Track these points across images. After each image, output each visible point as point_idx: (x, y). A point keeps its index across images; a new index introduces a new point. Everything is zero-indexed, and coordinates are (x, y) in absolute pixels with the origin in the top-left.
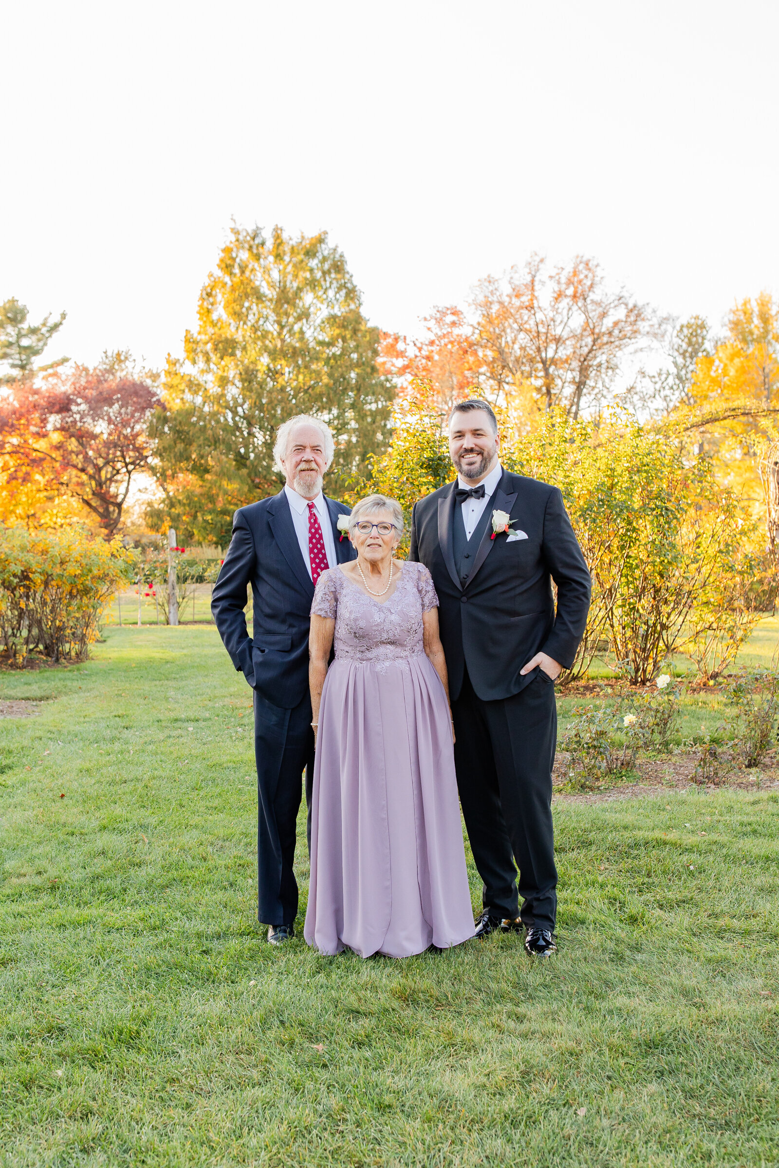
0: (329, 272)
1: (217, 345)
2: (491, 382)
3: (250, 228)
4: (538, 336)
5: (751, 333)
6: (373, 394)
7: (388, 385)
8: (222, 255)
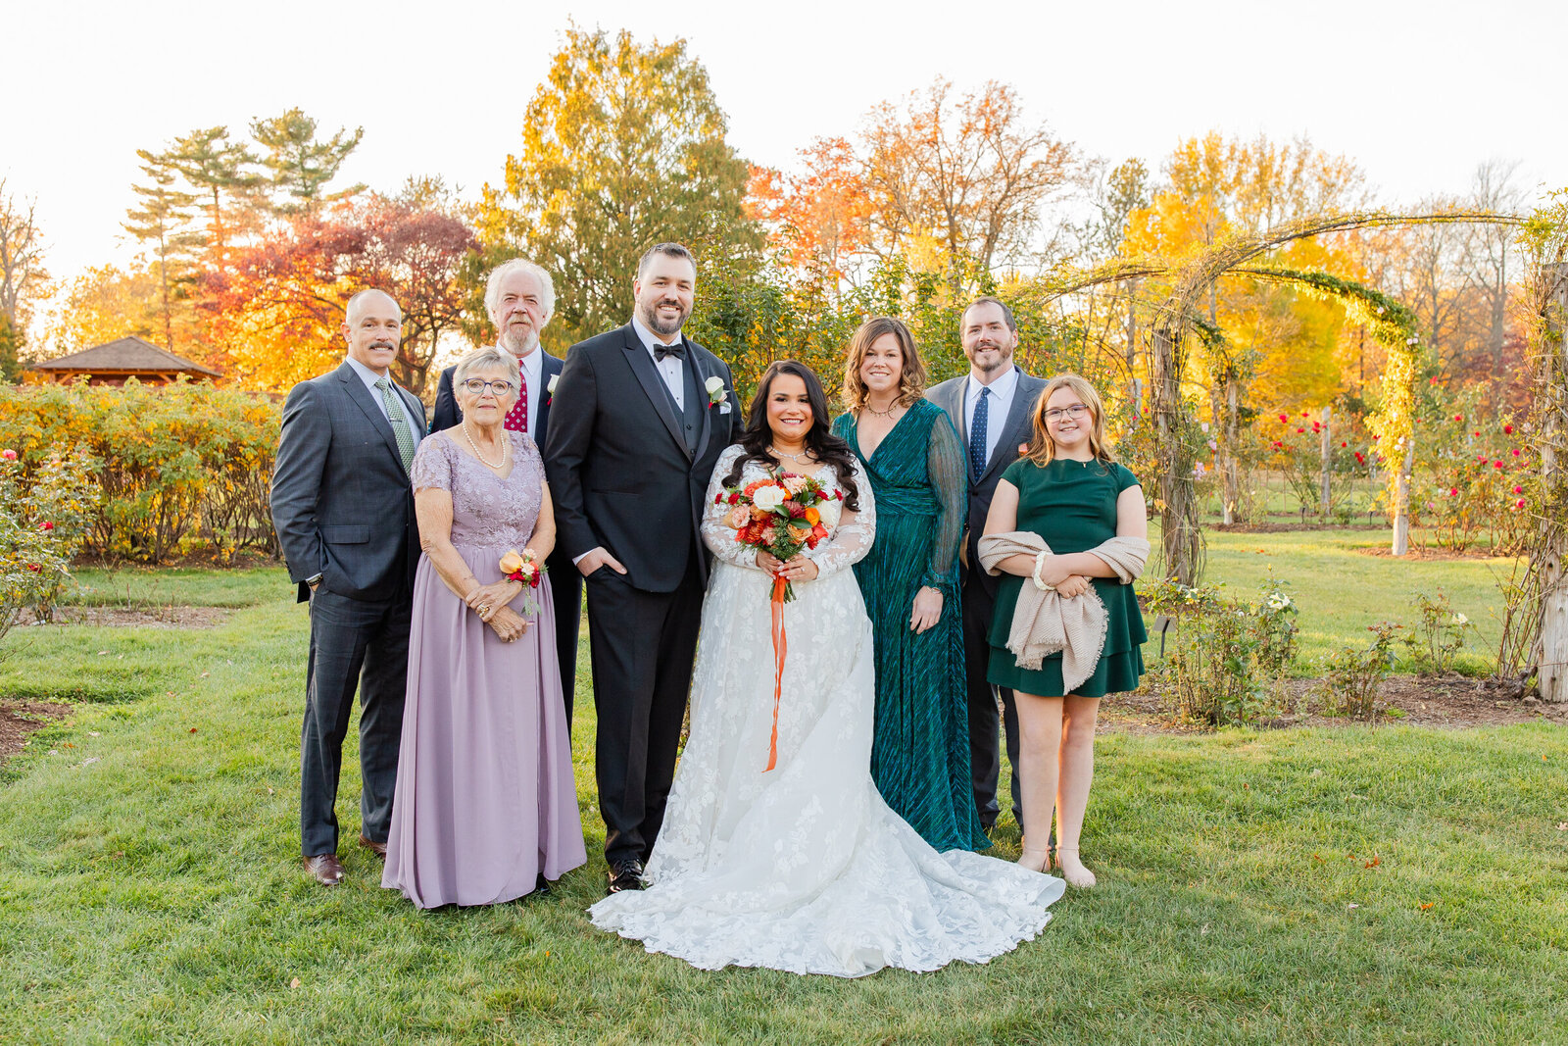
0: (687, 90)
1: (546, 175)
2: (886, 231)
3: (591, 32)
4: (942, 178)
5: (1196, 181)
6: (738, 241)
7: (757, 231)
8: (555, 64)
